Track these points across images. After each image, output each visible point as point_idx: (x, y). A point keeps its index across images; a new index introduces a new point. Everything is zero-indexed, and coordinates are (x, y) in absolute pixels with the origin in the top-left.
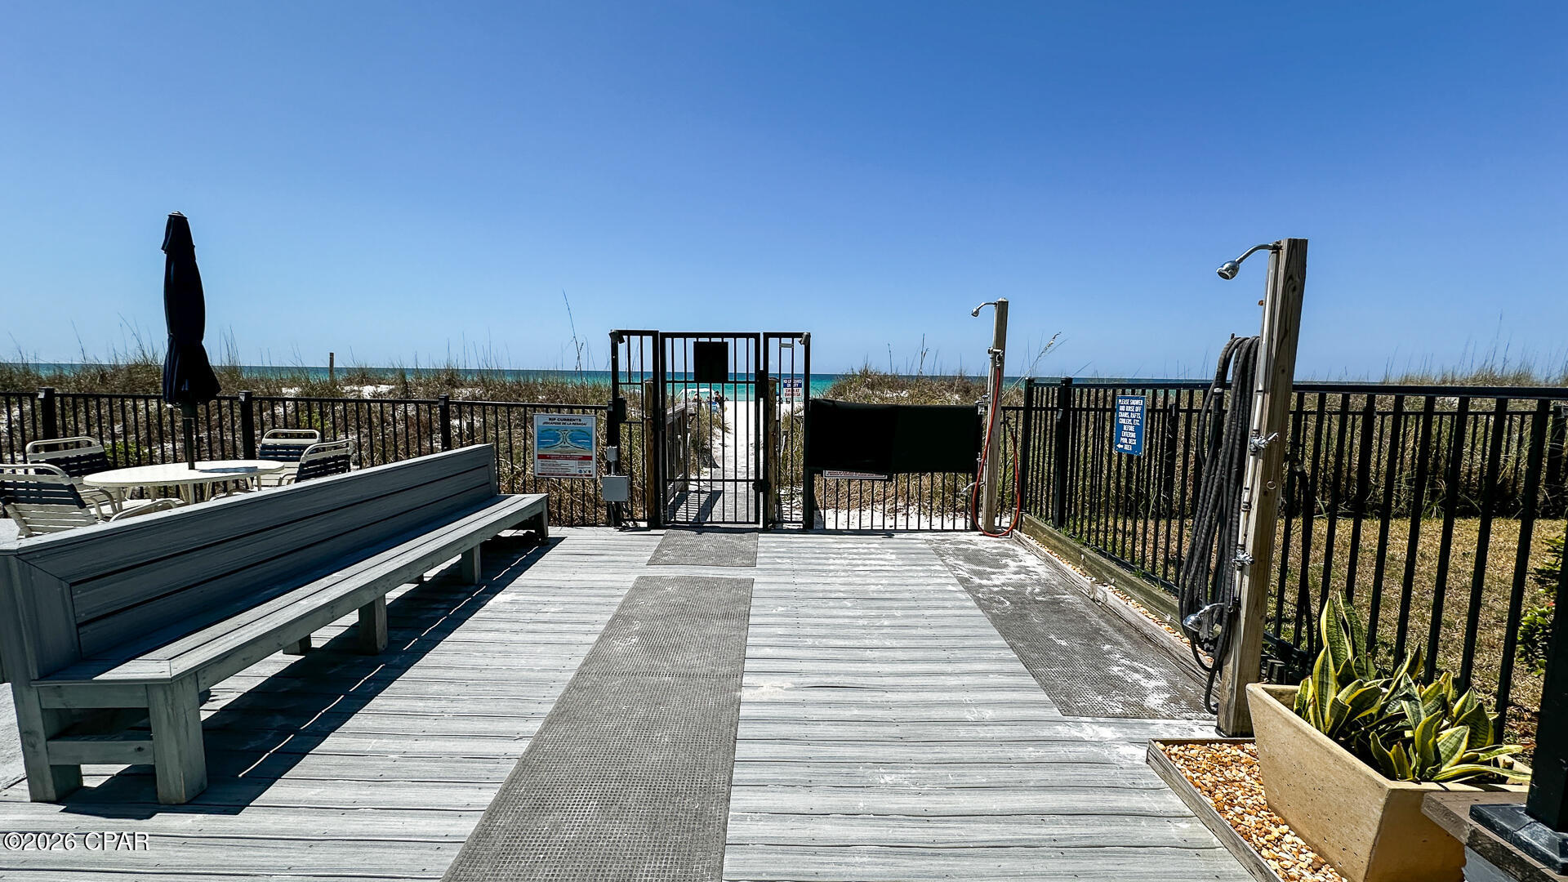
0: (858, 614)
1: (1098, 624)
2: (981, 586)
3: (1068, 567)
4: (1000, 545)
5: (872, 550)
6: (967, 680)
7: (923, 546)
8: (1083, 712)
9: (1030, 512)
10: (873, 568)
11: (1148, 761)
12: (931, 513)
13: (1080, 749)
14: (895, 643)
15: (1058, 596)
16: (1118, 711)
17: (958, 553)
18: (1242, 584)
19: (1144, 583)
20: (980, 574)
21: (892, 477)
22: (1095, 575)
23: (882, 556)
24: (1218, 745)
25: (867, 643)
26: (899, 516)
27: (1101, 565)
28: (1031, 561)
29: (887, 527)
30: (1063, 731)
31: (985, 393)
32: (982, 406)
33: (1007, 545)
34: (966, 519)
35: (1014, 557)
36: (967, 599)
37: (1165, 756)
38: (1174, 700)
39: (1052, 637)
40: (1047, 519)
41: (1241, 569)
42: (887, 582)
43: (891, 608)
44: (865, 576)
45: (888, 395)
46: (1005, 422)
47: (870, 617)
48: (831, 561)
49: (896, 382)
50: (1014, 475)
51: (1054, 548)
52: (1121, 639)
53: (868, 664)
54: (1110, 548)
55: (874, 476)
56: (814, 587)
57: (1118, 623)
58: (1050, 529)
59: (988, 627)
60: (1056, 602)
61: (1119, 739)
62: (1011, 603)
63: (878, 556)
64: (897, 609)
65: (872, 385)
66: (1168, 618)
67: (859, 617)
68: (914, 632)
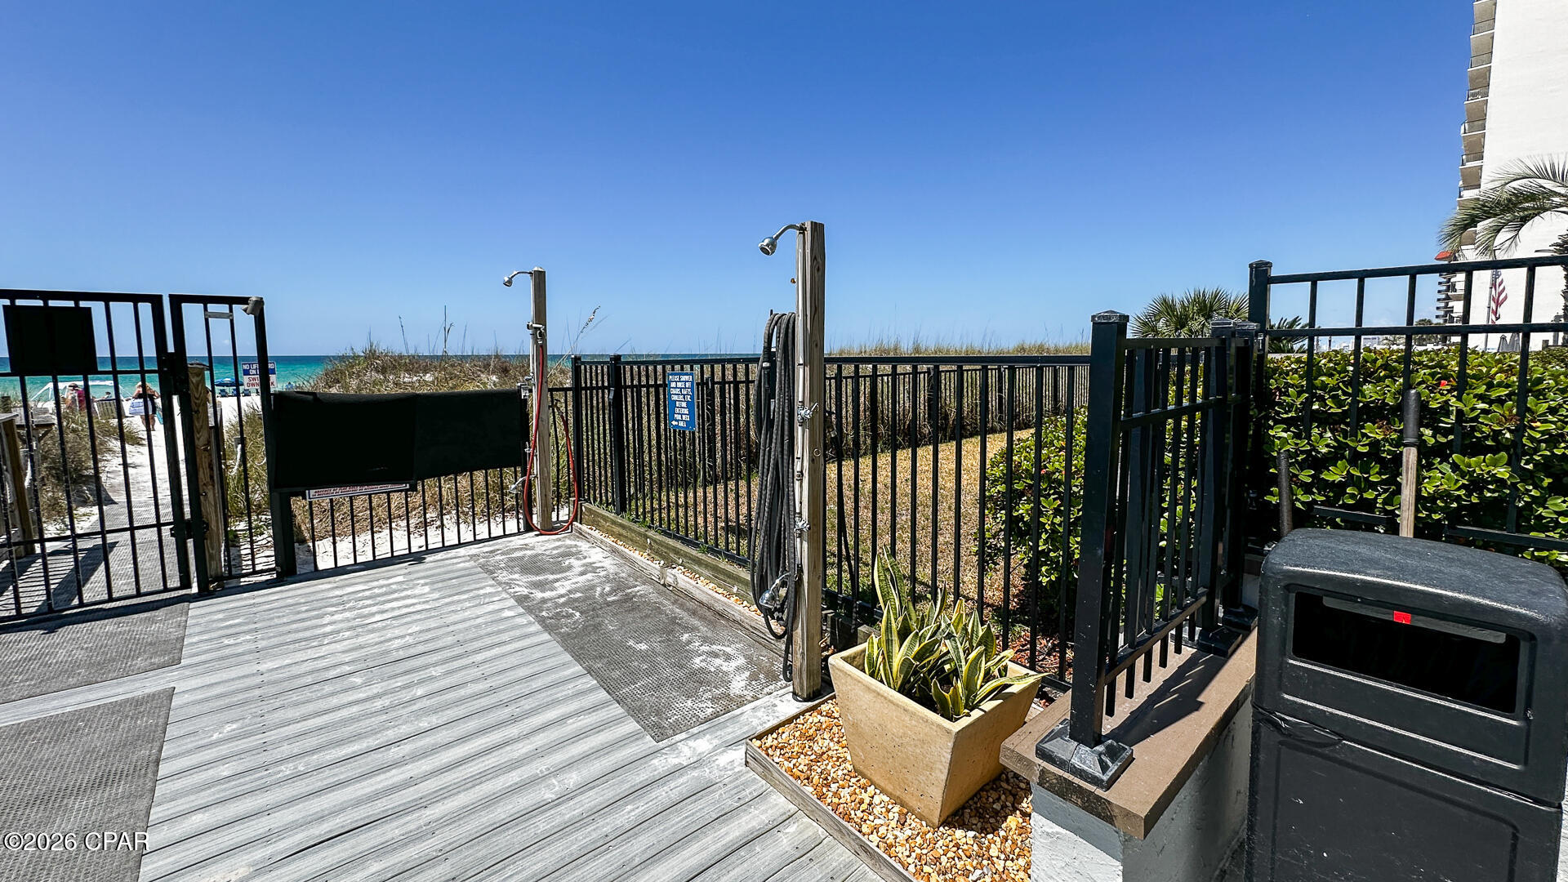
0: (375, 691)
1: (672, 611)
2: (544, 601)
3: (635, 555)
4: (560, 543)
5: (394, 587)
6: (540, 740)
7: (467, 565)
8: (677, 728)
9: (588, 501)
10: (396, 613)
11: (747, 763)
12: (474, 519)
13: (681, 780)
14: (435, 720)
15: (630, 591)
16: (709, 711)
17: (510, 566)
18: (802, 550)
19: (709, 558)
20: (541, 586)
21: (416, 485)
22: (664, 558)
23: (409, 593)
24: (802, 717)
25: (391, 735)
26: (431, 531)
27: (667, 547)
28: (596, 555)
29: (414, 550)
30: (660, 764)
31: (526, 373)
32: (525, 389)
33: (568, 542)
34: (518, 519)
35: (577, 554)
36: (530, 623)
37: (763, 754)
38: (754, 677)
39: (631, 643)
40: (608, 504)
41: (800, 536)
42: (418, 629)
43: (426, 667)
44: (384, 628)
45: (406, 380)
46: (553, 406)
47: (393, 691)
48: (327, 619)
49: (415, 364)
50: (568, 461)
51: (619, 536)
52: (696, 622)
53: (394, 772)
54: (673, 526)
55: (390, 487)
56: (296, 670)
57: (691, 605)
58: (612, 516)
59: (558, 654)
60: (628, 598)
61: (716, 748)
62: (581, 613)
63: (403, 594)
64: (435, 665)
65: (383, 367)
66: (735, 590)
67: (379, 696)
68: (462, 692)
